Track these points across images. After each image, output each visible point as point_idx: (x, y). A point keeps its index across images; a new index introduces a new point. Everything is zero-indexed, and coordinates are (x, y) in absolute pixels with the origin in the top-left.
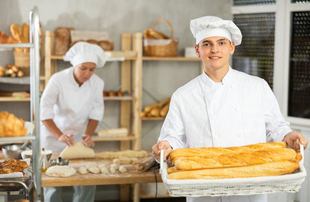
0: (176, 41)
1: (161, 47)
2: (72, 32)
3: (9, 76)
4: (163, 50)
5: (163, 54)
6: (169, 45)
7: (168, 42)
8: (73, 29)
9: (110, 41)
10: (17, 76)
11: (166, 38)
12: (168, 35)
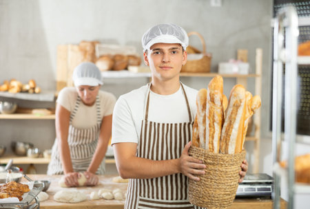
0: (209, 55)
1: (192, 62)
2: (97, 46)
3: (27, 92)
4: (195, 65)
5: (194, 69)
6: (202, 60)
7: (200, 57)
8: (98, 42)
9: (138, 55)
10: (34, 92)
11: (197, 52)
12: (200, 49)
